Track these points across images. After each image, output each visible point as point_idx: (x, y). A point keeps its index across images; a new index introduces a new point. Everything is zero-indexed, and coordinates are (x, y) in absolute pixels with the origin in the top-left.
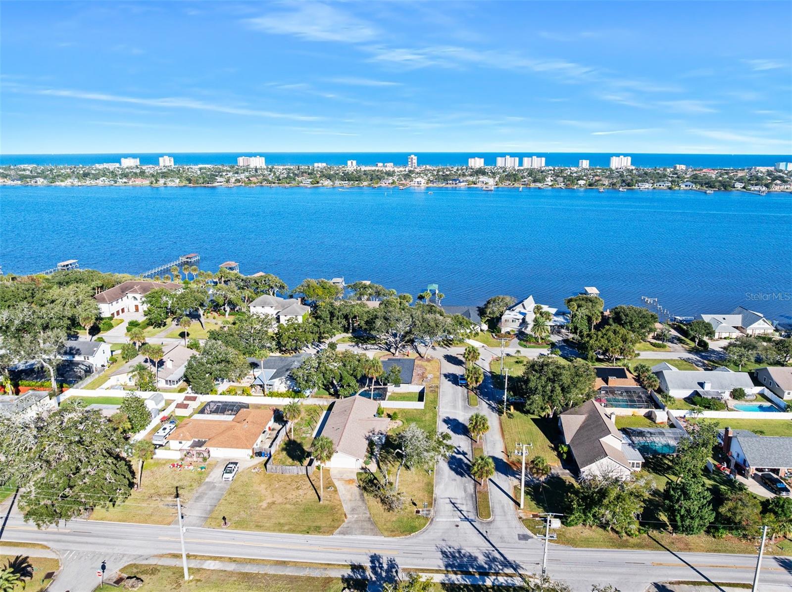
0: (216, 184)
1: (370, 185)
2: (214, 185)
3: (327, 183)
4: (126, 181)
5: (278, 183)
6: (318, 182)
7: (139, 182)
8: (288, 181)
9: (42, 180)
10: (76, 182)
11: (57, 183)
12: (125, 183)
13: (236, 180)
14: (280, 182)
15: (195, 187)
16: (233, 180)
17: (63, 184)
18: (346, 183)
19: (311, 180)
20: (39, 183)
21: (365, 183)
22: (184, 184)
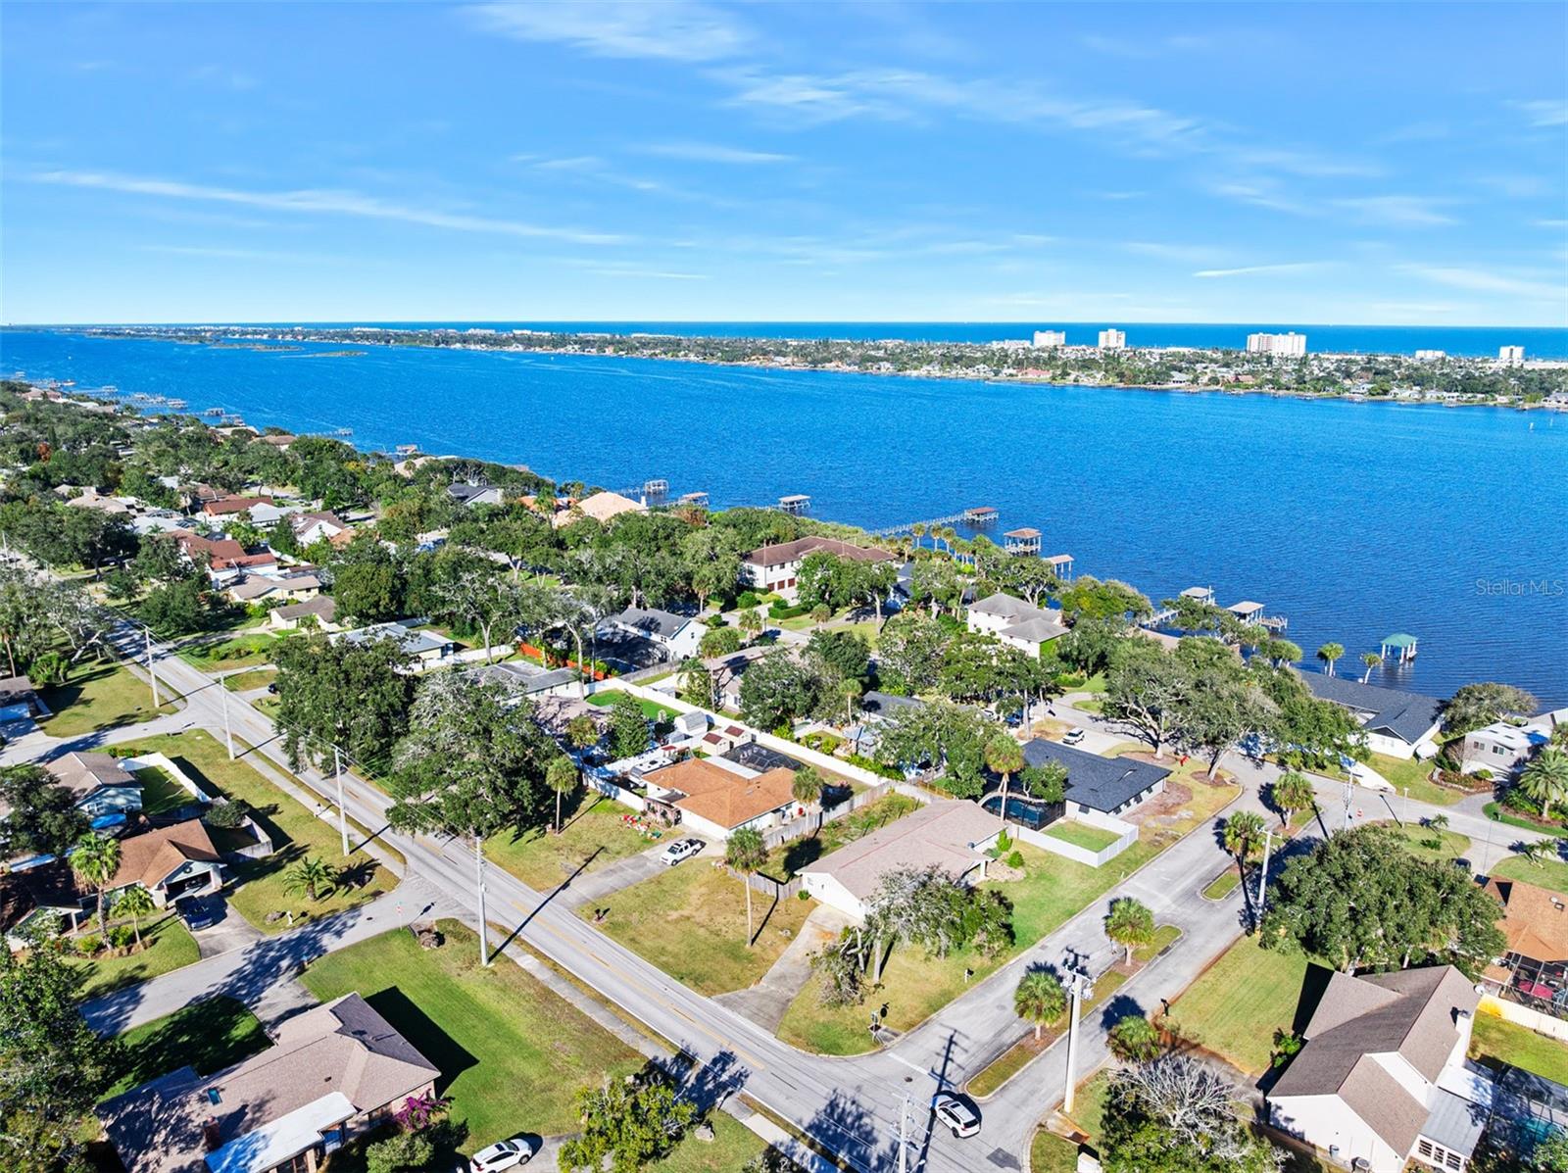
0: (1170, 385)
1: (1512, 403)
2: (1164, 387)
3: (1408, 394)
4: (1014, 372)
5: (1297, 389)
6: (1385, 392)
7: (1032, 375)
8: (1318, 387)
9: (888, 365)
10: (936, 371)
11: (908, 372)
12: (1011, 375)
13: (1210, 380)
14: (1301, 387)
15: (1128, 389)
16: (1205, 379)
17: (915, 373)
18: (1452, 398)
19: (1370, 386)
20: (883, 370)
21: (1502, 399)
22: (1110, 382)
